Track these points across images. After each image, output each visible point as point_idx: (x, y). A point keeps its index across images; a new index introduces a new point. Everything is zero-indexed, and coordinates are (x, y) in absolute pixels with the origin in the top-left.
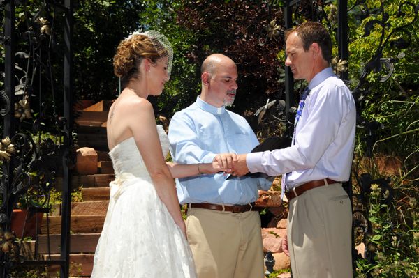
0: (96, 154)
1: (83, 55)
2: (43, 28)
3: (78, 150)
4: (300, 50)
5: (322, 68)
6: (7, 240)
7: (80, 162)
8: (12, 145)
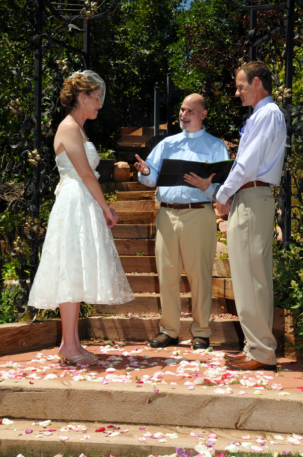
0: (129, 167)
1: (131, 93)
2: (64, 68)
3: (115, 164)
4: (246, 84)
5: (263, 97)
6: (37, 224)
7: (116, 172)
8: (38, 155)
